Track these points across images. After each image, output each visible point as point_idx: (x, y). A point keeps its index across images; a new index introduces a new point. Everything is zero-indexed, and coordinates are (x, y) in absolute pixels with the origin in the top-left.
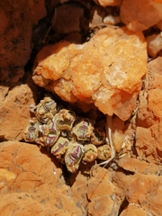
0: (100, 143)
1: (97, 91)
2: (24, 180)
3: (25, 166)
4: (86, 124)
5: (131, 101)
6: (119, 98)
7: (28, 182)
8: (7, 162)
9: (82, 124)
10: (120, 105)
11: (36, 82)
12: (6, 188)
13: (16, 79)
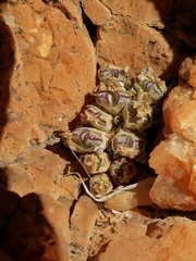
0: (113, 173)
1: (183, 139)
2: (40, 67)
3: (61, 66)
4: (136, 145)
5: (179, 195)
6: (180, 175)
7: (38, 73)
8: (62, 42)
9: (135, 138)
10: (170, 181)
11: (183, 64)
12: (27, 46)
13: (181, 36)
